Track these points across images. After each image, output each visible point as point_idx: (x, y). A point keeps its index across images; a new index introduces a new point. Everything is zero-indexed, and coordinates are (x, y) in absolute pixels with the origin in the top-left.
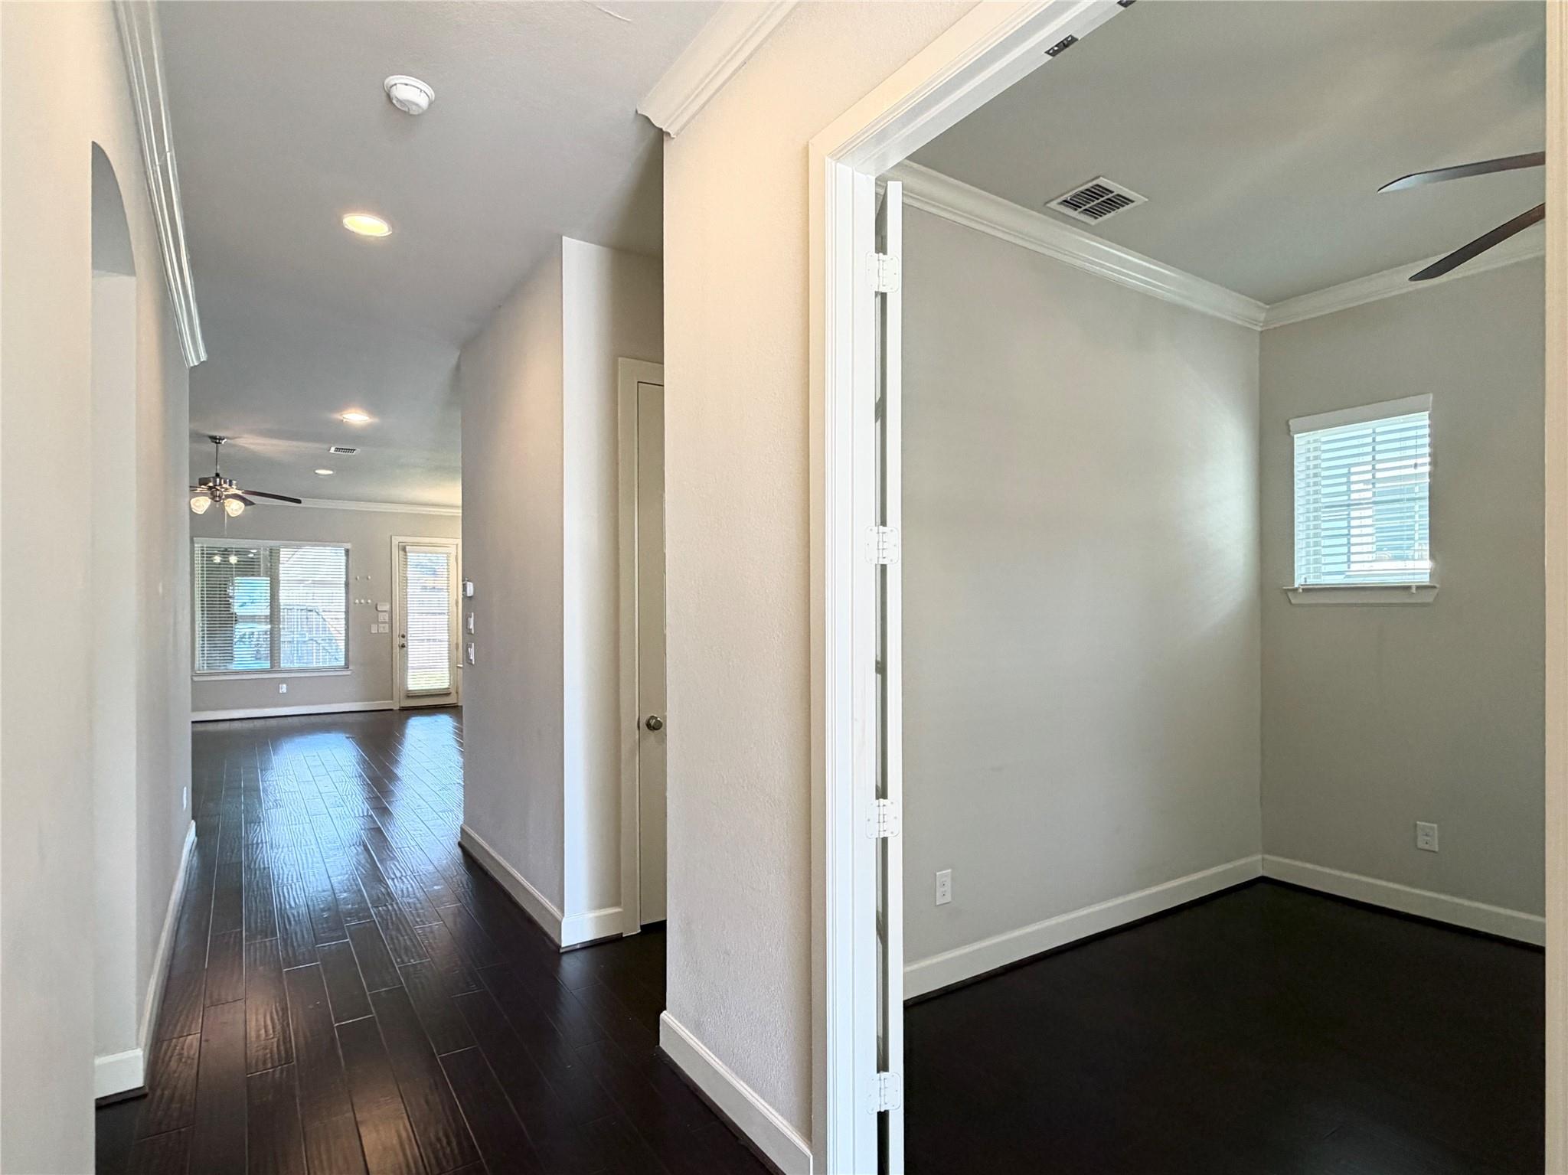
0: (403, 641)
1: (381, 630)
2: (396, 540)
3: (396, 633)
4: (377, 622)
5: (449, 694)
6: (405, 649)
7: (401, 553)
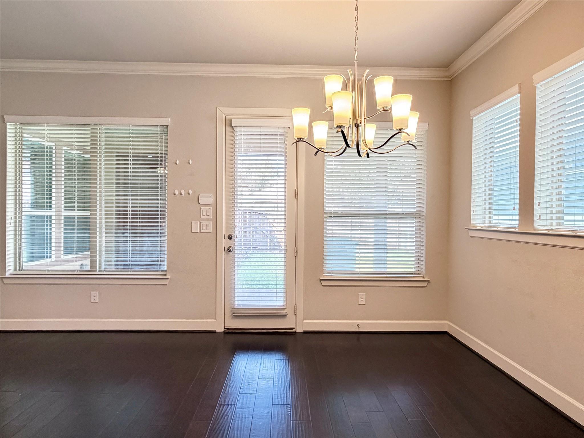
0: (229, 243)
1: (204, 229)
2: (223, 112)
3: (222, 232)
4: (200, 219)
5: (284, 316)
6: (231, 253)
7: (229, 129)
